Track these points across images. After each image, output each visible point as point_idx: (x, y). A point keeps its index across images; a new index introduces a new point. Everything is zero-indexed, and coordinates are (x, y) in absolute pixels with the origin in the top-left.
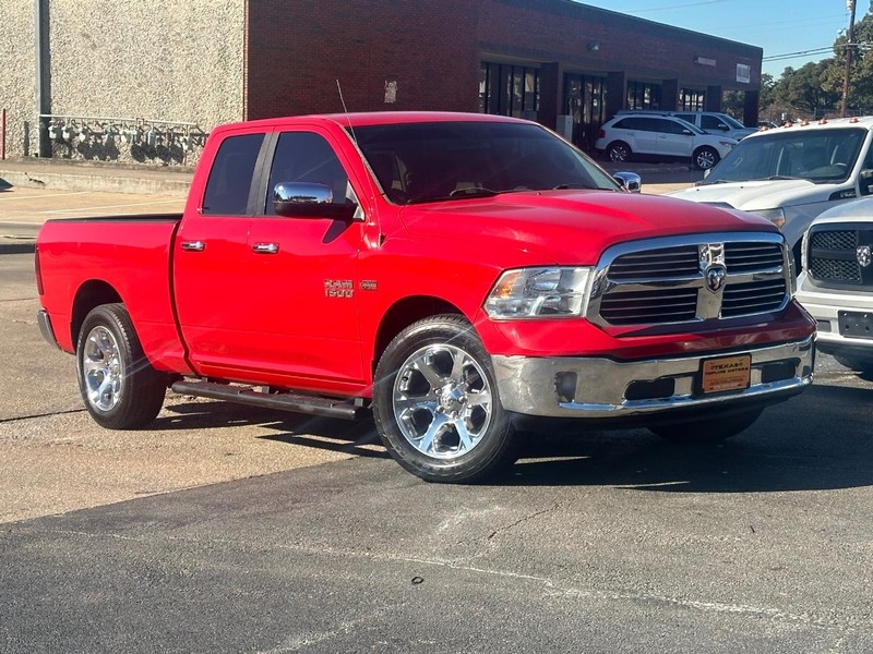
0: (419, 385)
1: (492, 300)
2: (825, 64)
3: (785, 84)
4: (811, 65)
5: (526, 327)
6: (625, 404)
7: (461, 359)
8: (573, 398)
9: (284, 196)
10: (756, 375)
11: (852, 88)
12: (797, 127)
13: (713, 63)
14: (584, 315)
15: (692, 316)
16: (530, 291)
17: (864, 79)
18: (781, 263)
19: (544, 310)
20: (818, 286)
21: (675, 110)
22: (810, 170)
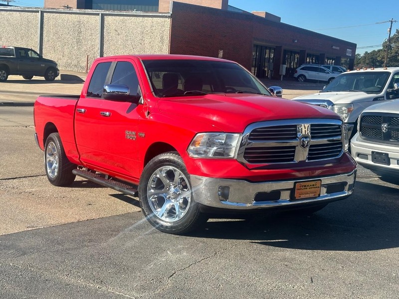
0: (160, 185)
1: (191, 148)
2: (379, 51)
3: (365, 57)
4: (374, 51)
5: (207, 162)
6: (255, 204)
7: (178, 174)
8: (228, 199)
9: (108, 91)
10: (324, 190)
11: (388, 59)
12: (362, 71)
13: (338, 48)
14: (236, 158)
15: (292, 160)
16: (210, 144)
17: (393, 56)
18: (340, 135)
19: (216, 154)
20: (364, 139)
21: (323, 64)
22: (366, 88)
